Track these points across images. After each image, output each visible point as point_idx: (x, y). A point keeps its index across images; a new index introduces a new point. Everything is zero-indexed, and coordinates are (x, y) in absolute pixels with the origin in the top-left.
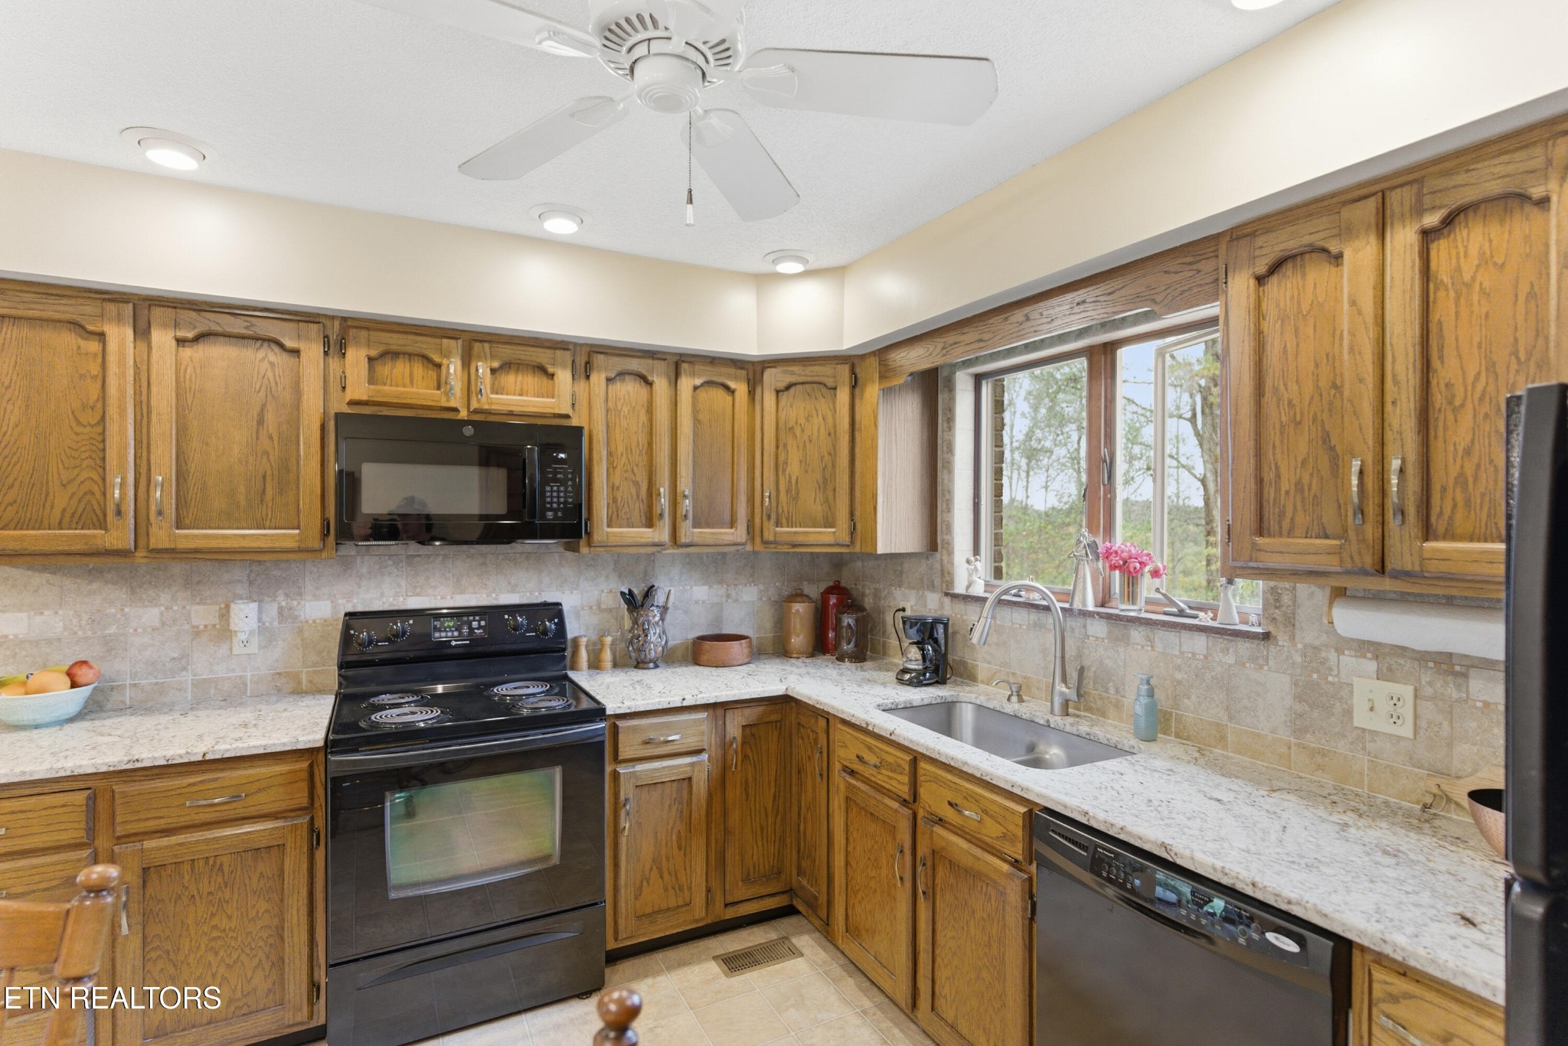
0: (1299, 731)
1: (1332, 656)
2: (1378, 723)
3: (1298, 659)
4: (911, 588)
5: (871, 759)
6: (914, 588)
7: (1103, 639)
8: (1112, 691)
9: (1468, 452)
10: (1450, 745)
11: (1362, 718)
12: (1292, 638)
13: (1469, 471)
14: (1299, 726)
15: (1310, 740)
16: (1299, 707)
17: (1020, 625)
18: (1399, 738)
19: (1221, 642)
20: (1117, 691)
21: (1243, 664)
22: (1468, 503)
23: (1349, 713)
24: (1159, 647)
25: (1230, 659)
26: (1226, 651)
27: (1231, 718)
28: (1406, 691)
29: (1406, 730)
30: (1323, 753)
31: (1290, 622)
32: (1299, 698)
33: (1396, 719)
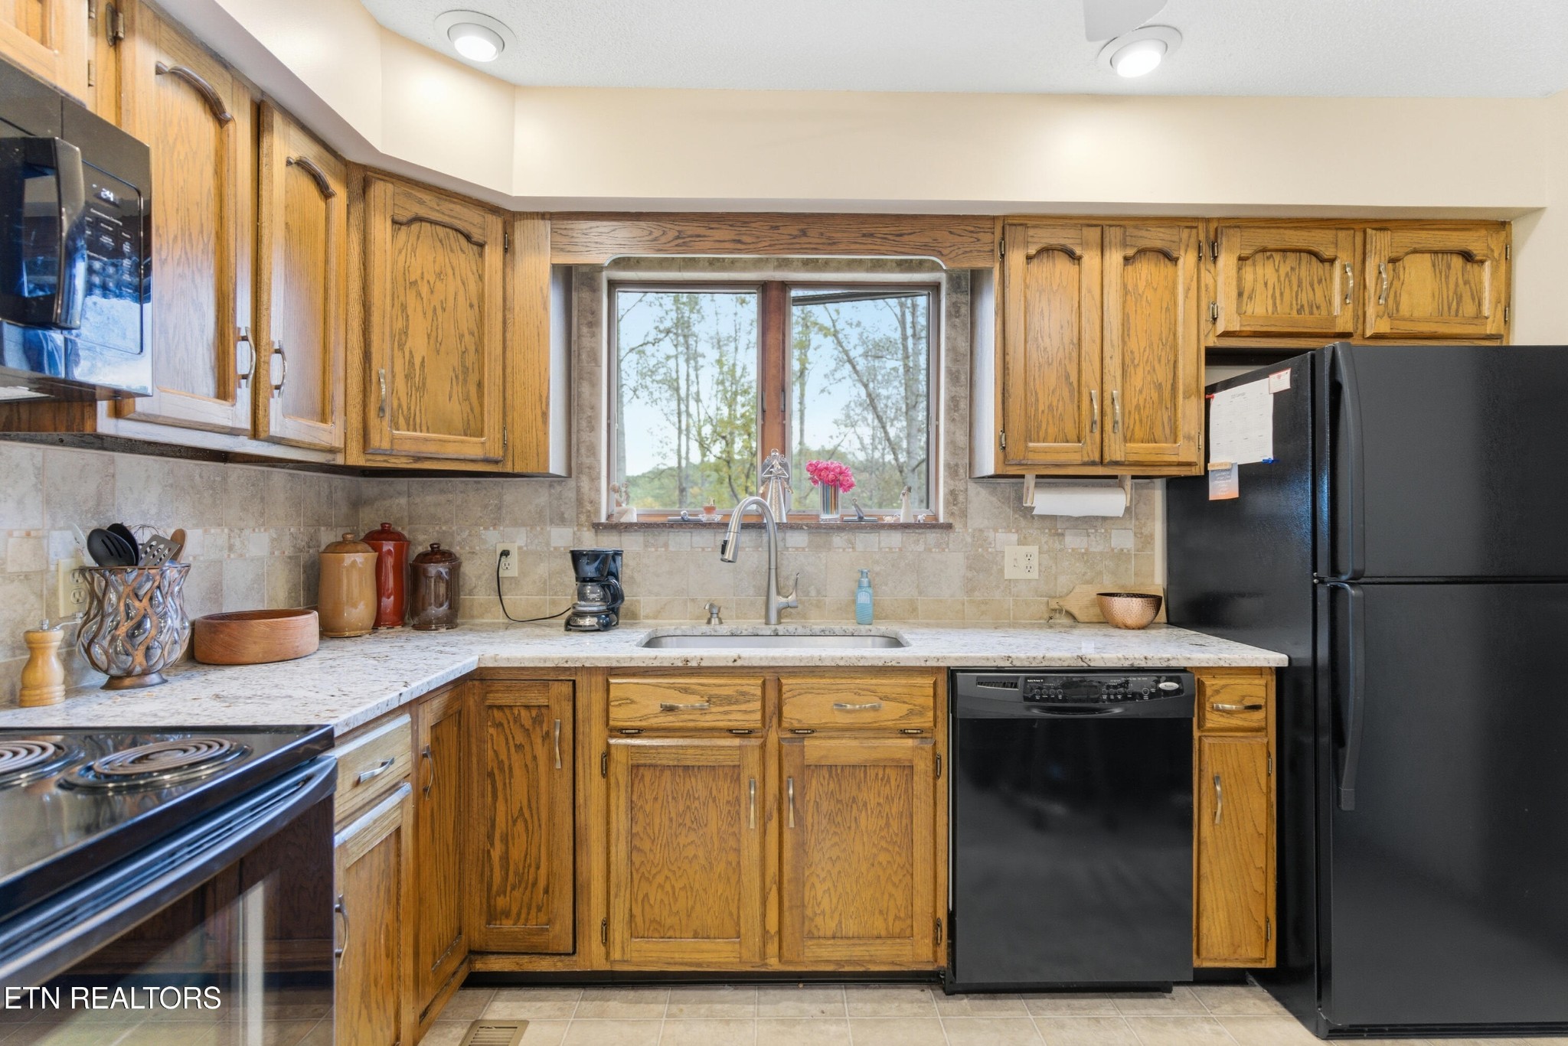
0: (970, 591)
1: (991, 534)
2: (1019, 574)
3: (969, 540)
4: (515, 523)
5: (682, 701)
6: (523, 525)
7: (803, 549)
8: (813, 593)
9: (1141, 392)
10: (1056, 579)
11: (1009, 574)
12: (965, 526)
13: (1141, 403)
14: (970, 587)
15: (978, 596)
16: (969, 575)
17: (703, 549)
18: (1030, 580)
19: (912, 536)
20: (818, 592)
21: (930, 550)
22: (1141, 421)
23: (1001, 571)
24: (860, 546)
25: (921, 548)
26: (917, 542)
27: (920, 593)
28: (1034, 549)
29: (1035, 575)
30: (985, 603)
31: (964, 514)
32: (970, 568)
33: (1029, 569)
